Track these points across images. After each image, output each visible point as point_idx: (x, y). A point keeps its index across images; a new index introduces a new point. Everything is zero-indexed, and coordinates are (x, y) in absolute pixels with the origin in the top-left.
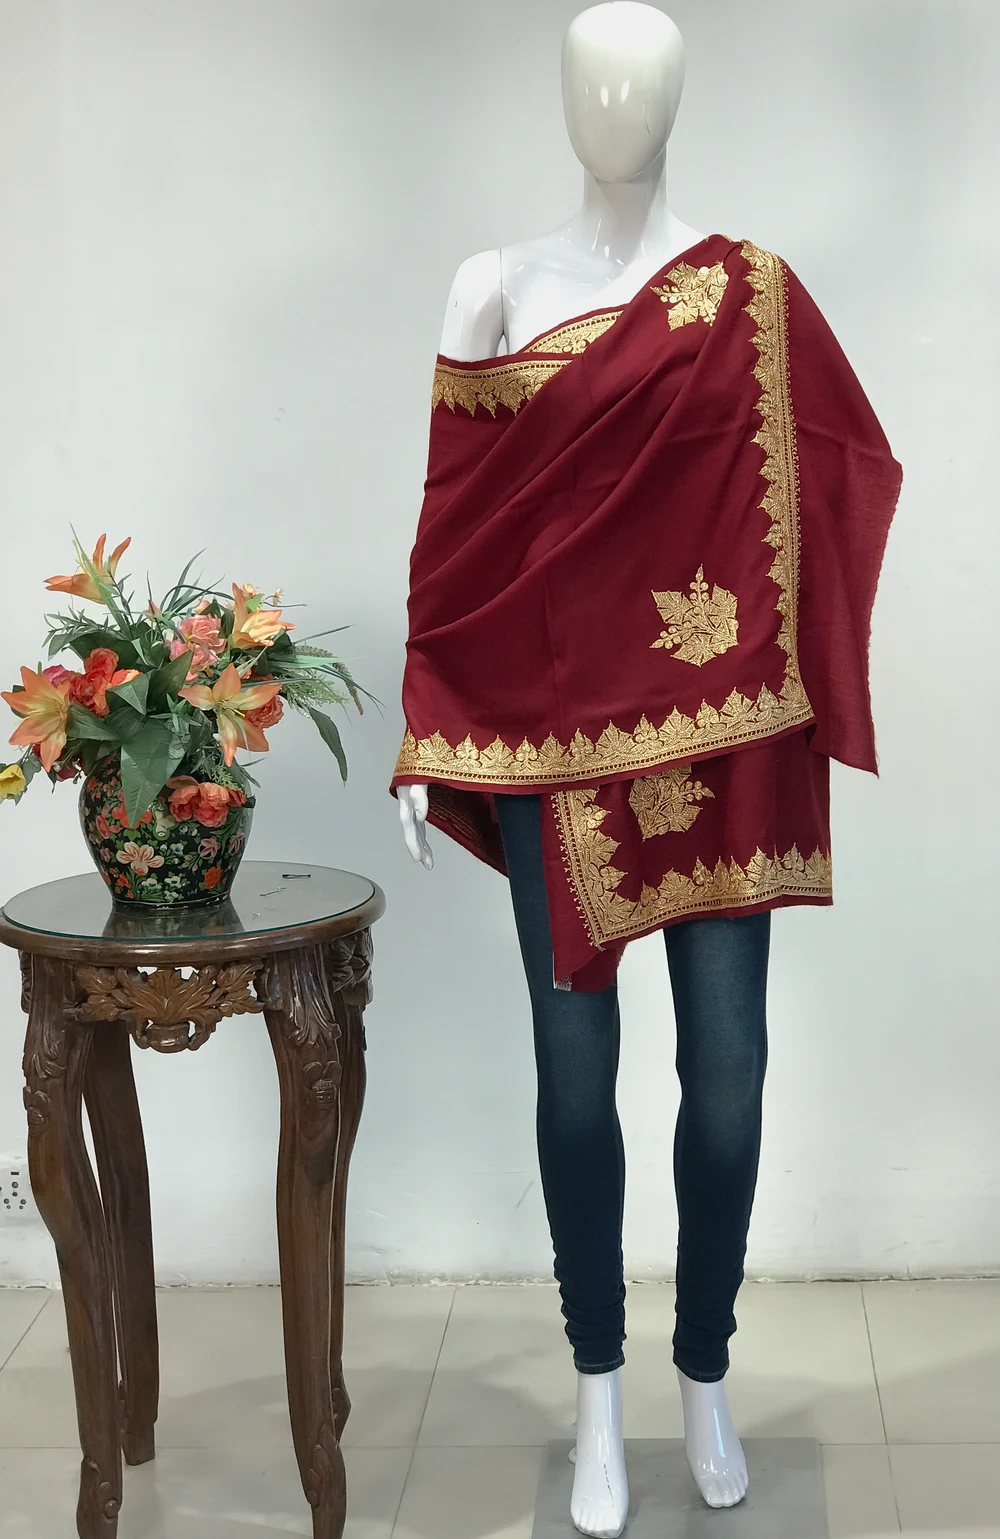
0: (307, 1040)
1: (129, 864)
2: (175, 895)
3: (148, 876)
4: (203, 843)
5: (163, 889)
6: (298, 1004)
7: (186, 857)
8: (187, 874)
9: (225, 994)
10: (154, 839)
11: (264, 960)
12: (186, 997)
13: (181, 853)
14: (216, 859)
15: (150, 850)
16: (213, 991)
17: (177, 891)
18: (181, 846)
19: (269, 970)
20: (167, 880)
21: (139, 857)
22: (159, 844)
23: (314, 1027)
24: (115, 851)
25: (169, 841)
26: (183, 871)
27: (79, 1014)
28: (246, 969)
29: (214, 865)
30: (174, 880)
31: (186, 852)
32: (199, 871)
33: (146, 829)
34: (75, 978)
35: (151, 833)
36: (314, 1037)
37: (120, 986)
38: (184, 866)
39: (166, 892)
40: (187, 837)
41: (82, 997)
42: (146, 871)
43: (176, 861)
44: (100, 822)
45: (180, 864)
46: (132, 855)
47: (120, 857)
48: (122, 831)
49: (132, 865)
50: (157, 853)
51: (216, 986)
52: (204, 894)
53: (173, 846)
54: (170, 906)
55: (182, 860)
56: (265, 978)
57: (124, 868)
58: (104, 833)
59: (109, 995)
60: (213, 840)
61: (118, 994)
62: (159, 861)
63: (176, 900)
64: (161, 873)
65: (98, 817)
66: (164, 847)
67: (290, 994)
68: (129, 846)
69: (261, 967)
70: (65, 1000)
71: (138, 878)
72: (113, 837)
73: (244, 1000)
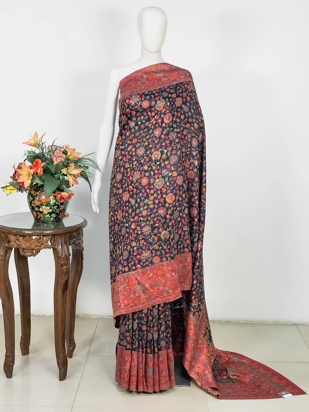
0: (62, 256)
1: (43, 211)
2: (53, 219)
3: (47, 214)
4: (61, 206)
5: (51, 217)
6: (60, 247)
7: (57, 210)
8: (57, 213)
9: (42, 243)
10: (50, 205)
11: (52, 236)
12: (32, 243)
13: (56, 209)
14: (63, 210)
15: (48, 208)
16: (39, 243)
17: (54, 218)
18: (56, 207)
19: (53, 238)
20: (52, 215)
21: (45, 210)
22: (51, 207)
23: (64, 253)
24: (39, 208)
25: (54, 206)
26: (56, 213)
27: (8, 246)
28: (48, 237)
29: (62, 212)
30: (54, 215)
31: (57, 208)
32: (59, 212)
33: (48, 203)
34: (8, 237)
35: (49, 204)
36: (64, 256)
37: (17, 240)
38: (56, 212)
39: (51, 218)
40: (58, 205)
41: (9, 242)
42: (47, 213)
43: (55, 210)
44: (36, 201)
45: (55, 211)
46: (44, 209)
47: (41, 210)
48: (42, 203)
49: (44, 212)
50: (50, 209)
51: (40, 242)
52: (59, 219)
53: (54, 207)
54: (52, 222)
55: (56, 210)
56: (52, 240)
57: (41, 212)
58: (37, 204)
59: (15, 242)
60: (63, 206)
61: (17, 242)
62: (51, 211)
63: (53, 220)
64: (50, 214)
65: (35, 200)
66: (52, 207)
67: (59, 244)
68: (43, 207)
69: (51, 237)
70: (5, 242)
71: (44, 215)
72: (39, 205)
73: (47, 245)
